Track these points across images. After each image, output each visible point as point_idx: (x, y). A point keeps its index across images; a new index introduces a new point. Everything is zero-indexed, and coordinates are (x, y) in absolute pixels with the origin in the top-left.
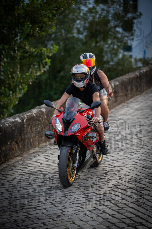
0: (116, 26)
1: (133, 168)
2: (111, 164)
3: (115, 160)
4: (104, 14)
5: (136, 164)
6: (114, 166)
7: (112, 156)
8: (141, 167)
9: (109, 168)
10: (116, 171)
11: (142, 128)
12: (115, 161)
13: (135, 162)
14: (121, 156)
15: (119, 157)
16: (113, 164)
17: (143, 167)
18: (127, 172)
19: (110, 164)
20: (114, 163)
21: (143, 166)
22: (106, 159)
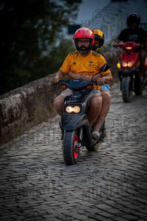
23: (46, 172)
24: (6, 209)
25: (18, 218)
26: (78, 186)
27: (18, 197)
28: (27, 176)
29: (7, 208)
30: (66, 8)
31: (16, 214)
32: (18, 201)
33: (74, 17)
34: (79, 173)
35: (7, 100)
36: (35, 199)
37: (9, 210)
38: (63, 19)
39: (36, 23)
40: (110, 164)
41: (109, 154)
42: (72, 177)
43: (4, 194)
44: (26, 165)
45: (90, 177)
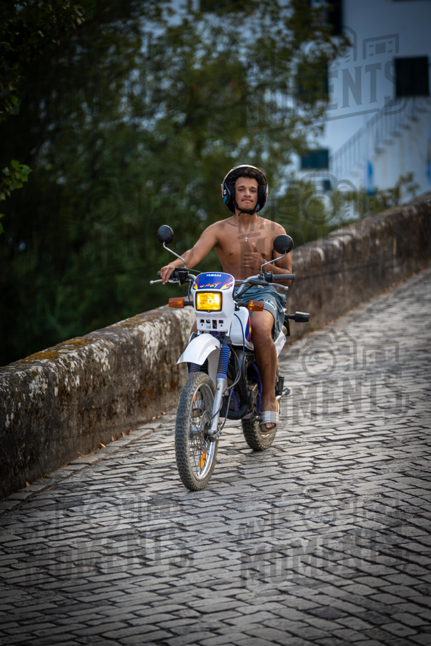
0: (262, 86)
1: (270, 615)
2: (190, 604)
3: (205, 584)
4: (220, 48)
5: (282, 597)
6: (199, 611)
7: (199, 570)
8: (298, 610)
9: (181, 618)
10: (204, 630)
11: (320, 451)
12: (207, 588)
13: (280, 591)
14: (231, 568)
15: (224, 570)
16: (197, 603)
17: (307, 612)
18: (243, 633)
19: (184, 604)
20: (202, 596)
21: (308, 605)
22: (175, 583)
23: (283, 462)
24: (203, 538)
25: (232, 555)
26: (352, 490)
27: (226, 513)
28: (241, 471)
29: (207, 537)
30: (301, 113)
31: (226, 548)
32: (228, 522)
33: (318, 131)
34: (352, 462)
35: (190, 311)
36: (264, 517)
37: (210, 540)
38: (294, 136)
39: (234, 146)
40: (416, 442)
41: (412, 422)
42: (337, 471)
43: (197, 507)
44: (237, 448)
45: (375, 471)
